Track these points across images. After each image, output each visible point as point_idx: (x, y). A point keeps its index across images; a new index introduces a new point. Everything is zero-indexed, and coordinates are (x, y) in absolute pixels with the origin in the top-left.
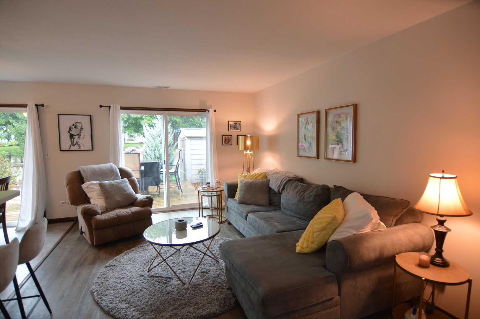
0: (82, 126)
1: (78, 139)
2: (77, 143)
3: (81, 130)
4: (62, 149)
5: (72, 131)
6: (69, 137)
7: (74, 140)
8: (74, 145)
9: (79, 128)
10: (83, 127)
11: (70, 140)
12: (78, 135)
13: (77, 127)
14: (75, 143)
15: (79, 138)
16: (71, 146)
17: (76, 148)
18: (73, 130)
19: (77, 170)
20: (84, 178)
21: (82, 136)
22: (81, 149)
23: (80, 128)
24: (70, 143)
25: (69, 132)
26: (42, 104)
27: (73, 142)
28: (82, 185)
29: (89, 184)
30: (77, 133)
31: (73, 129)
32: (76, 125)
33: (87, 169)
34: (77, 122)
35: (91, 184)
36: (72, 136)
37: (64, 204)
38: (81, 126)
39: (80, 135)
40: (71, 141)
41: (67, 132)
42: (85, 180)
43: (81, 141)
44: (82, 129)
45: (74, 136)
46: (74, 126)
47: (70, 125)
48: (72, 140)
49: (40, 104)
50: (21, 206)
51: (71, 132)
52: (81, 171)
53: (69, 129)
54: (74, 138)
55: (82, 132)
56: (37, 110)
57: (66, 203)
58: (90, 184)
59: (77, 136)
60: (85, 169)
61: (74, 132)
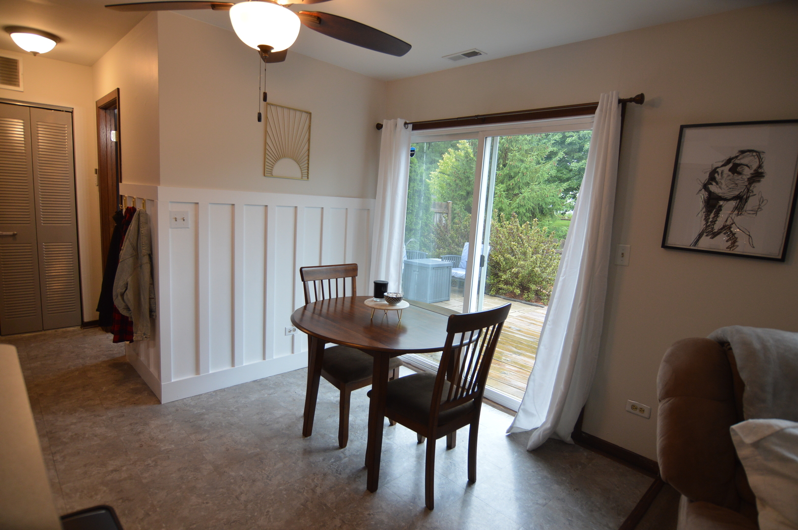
0: (760, 166)
1: (733, 211)
2: (726, 228)
3: (754, 182)
4: (672, 241)
5: (717, 183)
6: (701, 205)
7: (717, 215)
8: (715, 235)
9: (748, 172)
10: (766, 168)
11: (702, 215)
12: (738, 198)
13: (739, 169)
14: (717, 226)
15: (739, 209)
16: (700, 236)
17: (721, 243)
18: (723, 181)
19: (712, 335)
20: (742, 385)
21: (751, 203)
22: (738, 250)
23: (752, 171)
24: (700, 225)
25: (705, 187)
26: (638, 96)
27: (714, 222)
28: (734, 427)
29: (767, 432)
30: (736, 193)
31: (725, 176)
32: (737, 162)
33: (765, 348)
34: (743, 152)
35: (781, 435)
36: (712, 203)
37: (637, 412)
38: (755, 166)
39: (746, 200)
40: (706, 220)
41: (700, 187)
42: (745, 395)
43: (741, 224)
44: (757, 176)
45: (721, 203)
46: (730, 165)
47: (716, 159)
48: (712, 215)
49: (633, 96)
50: (532, 377)
51: (713, 188)
52: (737, 352)
53: (707, 176)
54: (720, 209)
55: (757, 188)
56: (620, 118)
57: (642, 410)
58: (772, 435)
59: (733, 203)
60: (757, 346)
61: (723, 186)
